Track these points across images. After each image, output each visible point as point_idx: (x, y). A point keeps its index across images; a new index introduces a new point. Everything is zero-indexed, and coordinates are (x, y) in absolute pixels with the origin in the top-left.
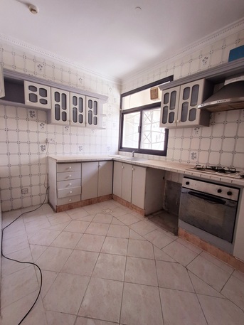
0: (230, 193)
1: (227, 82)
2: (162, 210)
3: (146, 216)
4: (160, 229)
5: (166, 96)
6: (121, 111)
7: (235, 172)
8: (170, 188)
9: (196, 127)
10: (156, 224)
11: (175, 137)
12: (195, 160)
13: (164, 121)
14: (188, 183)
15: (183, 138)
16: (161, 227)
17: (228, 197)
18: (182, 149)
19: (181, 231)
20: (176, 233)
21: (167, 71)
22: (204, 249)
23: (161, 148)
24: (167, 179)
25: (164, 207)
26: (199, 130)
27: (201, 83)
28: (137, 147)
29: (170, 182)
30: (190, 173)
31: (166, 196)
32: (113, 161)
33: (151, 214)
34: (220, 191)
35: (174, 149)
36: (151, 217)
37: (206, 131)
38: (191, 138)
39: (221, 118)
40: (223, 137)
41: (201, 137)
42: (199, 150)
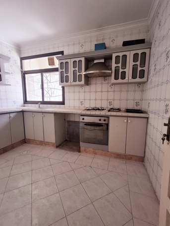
0: (105, 120)
1: (96, 62)
2: (66, 140)
3: (57, 147)
4: (69, 152)
5: (61, 64)
6: (22, 72)
7: (103, 110)
8: (70, 125)
9: (82, 86)
10: (66, 150)
11: (69, 92)
12: (83, 106)
13: (62, 81)
14: (83, 119)
15: (74, 92)
16: (69, 150)
17: (104, 122)
18: (74, 100)
19: (82, 149)
20: (79, 151)
21: (54, 48)
22: (96, 154)
23: (61, 100)
24: (66, 120)
25: (67, 139)
26: (83, 88)
27: (83, 59)
28: (42, 100)
29: (69, 122)
30: (84, 112)
31: (68, 131)
32: (23, 112)
33: (60, 145)
34: (100, 120)
35: (69, 99)
36: (61, 146)
37: (87, 88)
38: (79, 92)
39: (93, 81)
40: (96, 92)
41: (85, 92)
42: (85, 100)
